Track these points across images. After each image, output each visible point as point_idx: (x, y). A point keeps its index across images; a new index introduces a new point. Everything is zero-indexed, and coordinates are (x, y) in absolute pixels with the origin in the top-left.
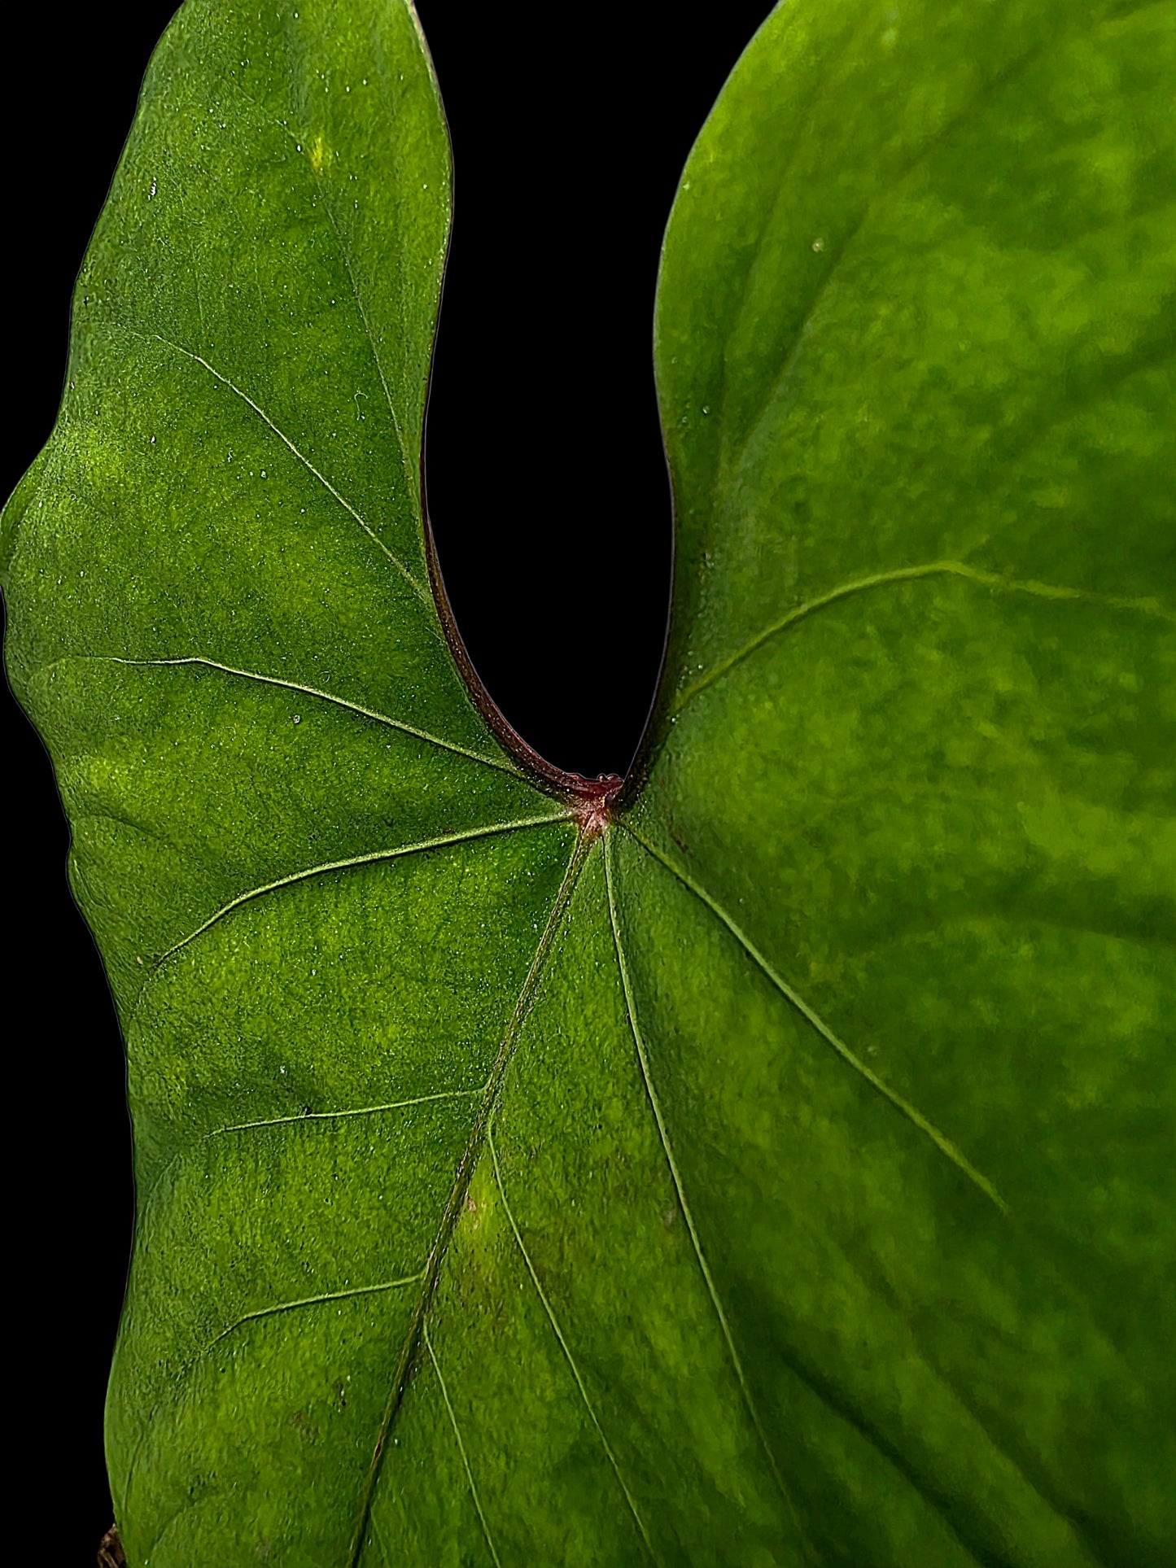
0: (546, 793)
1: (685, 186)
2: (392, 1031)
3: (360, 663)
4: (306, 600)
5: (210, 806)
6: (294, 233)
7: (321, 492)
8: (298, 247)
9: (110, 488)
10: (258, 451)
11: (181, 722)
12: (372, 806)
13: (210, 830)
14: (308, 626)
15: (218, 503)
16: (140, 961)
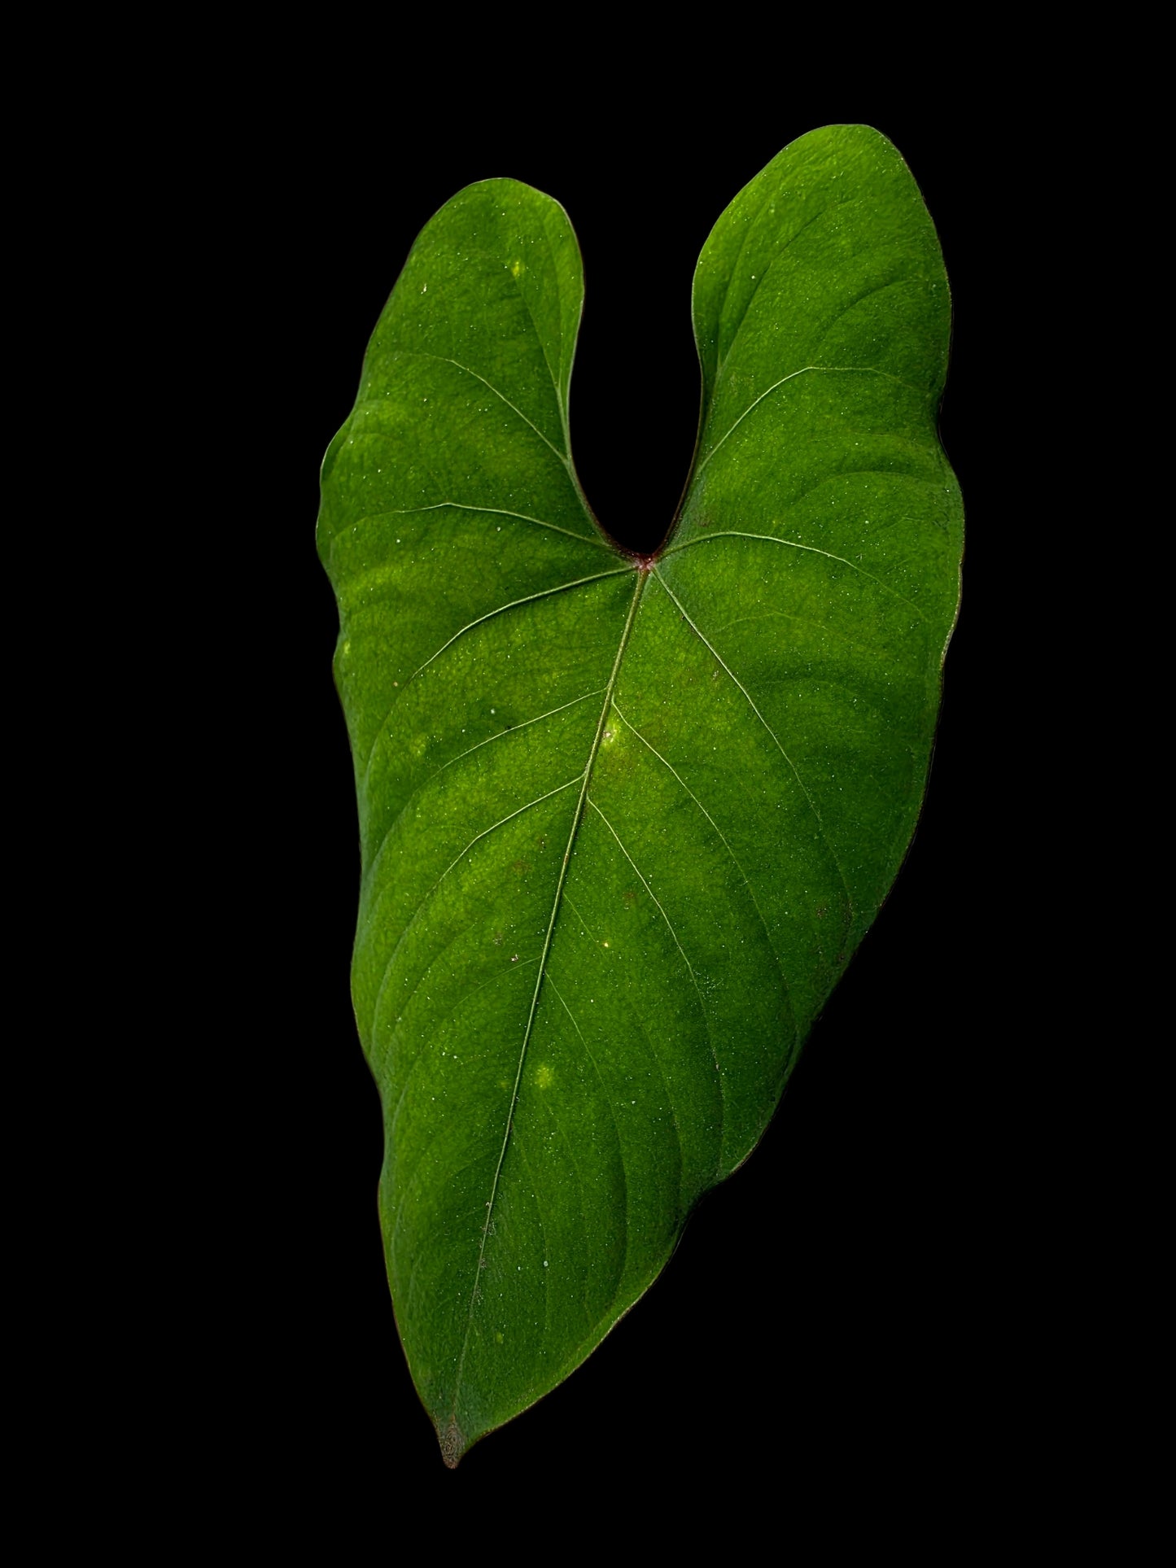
0: (622, 558)
1: (700, 262)
2: (555, 675)
3: (534, 496)
4: (508, 467)
5: (451, 579)
6: (505, 301)
7: (515, 416)
8: (507, 307)
9: (399, 426)
10: (483, 400)
11: (436, 538)
12: (538, 568)
13: (451, 592)
14: (508, 480)
15: (461, 426)
16: (396, 684)
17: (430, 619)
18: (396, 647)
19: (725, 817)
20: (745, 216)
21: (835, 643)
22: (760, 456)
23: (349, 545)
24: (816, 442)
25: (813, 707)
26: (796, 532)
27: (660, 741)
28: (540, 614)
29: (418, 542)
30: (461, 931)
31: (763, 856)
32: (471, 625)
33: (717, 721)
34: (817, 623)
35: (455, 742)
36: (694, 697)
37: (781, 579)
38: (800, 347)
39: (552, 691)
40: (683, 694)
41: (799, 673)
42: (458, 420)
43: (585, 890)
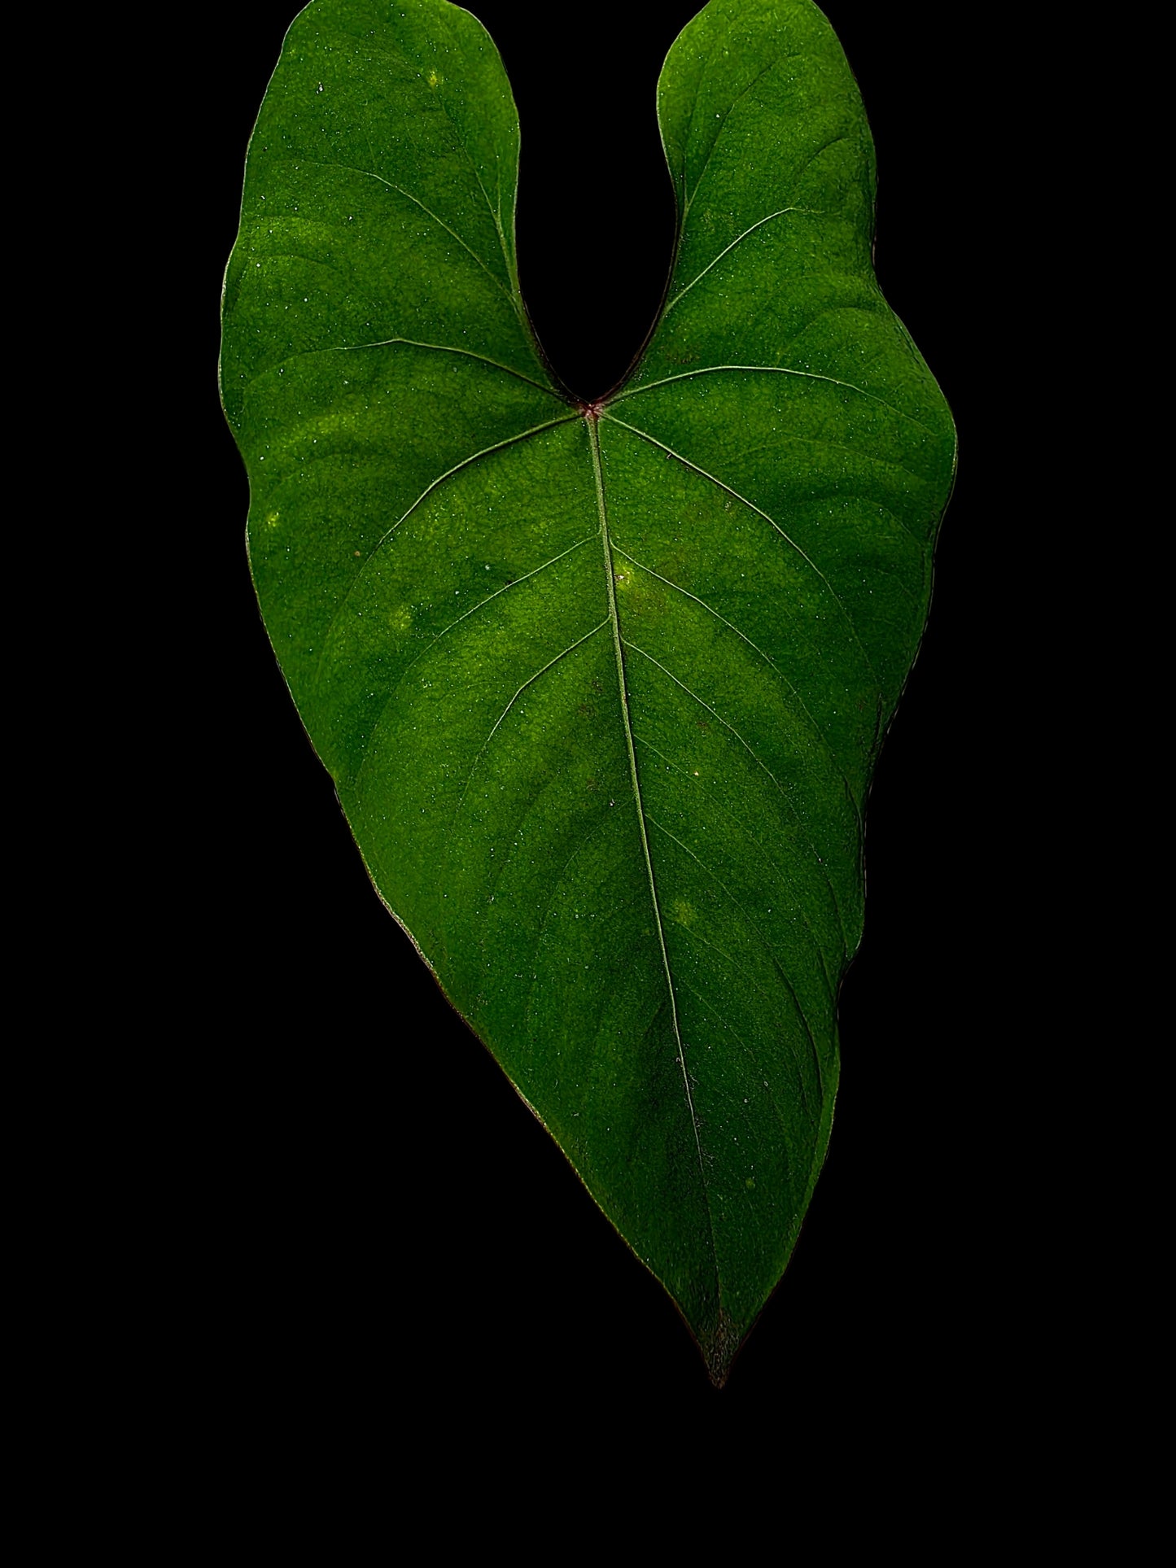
0: (567, 403)
2: (543, 525)
3: (488, 333)
4: (459, 299)
5: (414, 426)
6: (426, 114)
7: (456, 243)
8: (430, 120)
9: (323, 247)
10: (419, 223)
11: (389, 379)
12: (502, 413)
13: (416, 441)
14: (460, 315)
15: (400, 251)
16: (358, 553)
17: (395, 473)
18: (354, 508)
19: (764, 637)
20: (698, 54)
21: (857, 460)
22: (753, 290)
23: (274, 390)
24: (807, 279)
25: (845, 520)
26: (803, 362)
27: (683, 576)
28: (508, 464)
29: (369, 385)
30: (546, 782)
31: (806, 665)
32: (441, 478)
33: (740, 550)
34: (838, 443)
35: (451, 606)
36: (710, 530)
37: (796, 406)
38: (778, 188)
39: (546, 541)
40: (695, 528)
41: (826, 491)
42: (395, 245)
43: (654, 727)
